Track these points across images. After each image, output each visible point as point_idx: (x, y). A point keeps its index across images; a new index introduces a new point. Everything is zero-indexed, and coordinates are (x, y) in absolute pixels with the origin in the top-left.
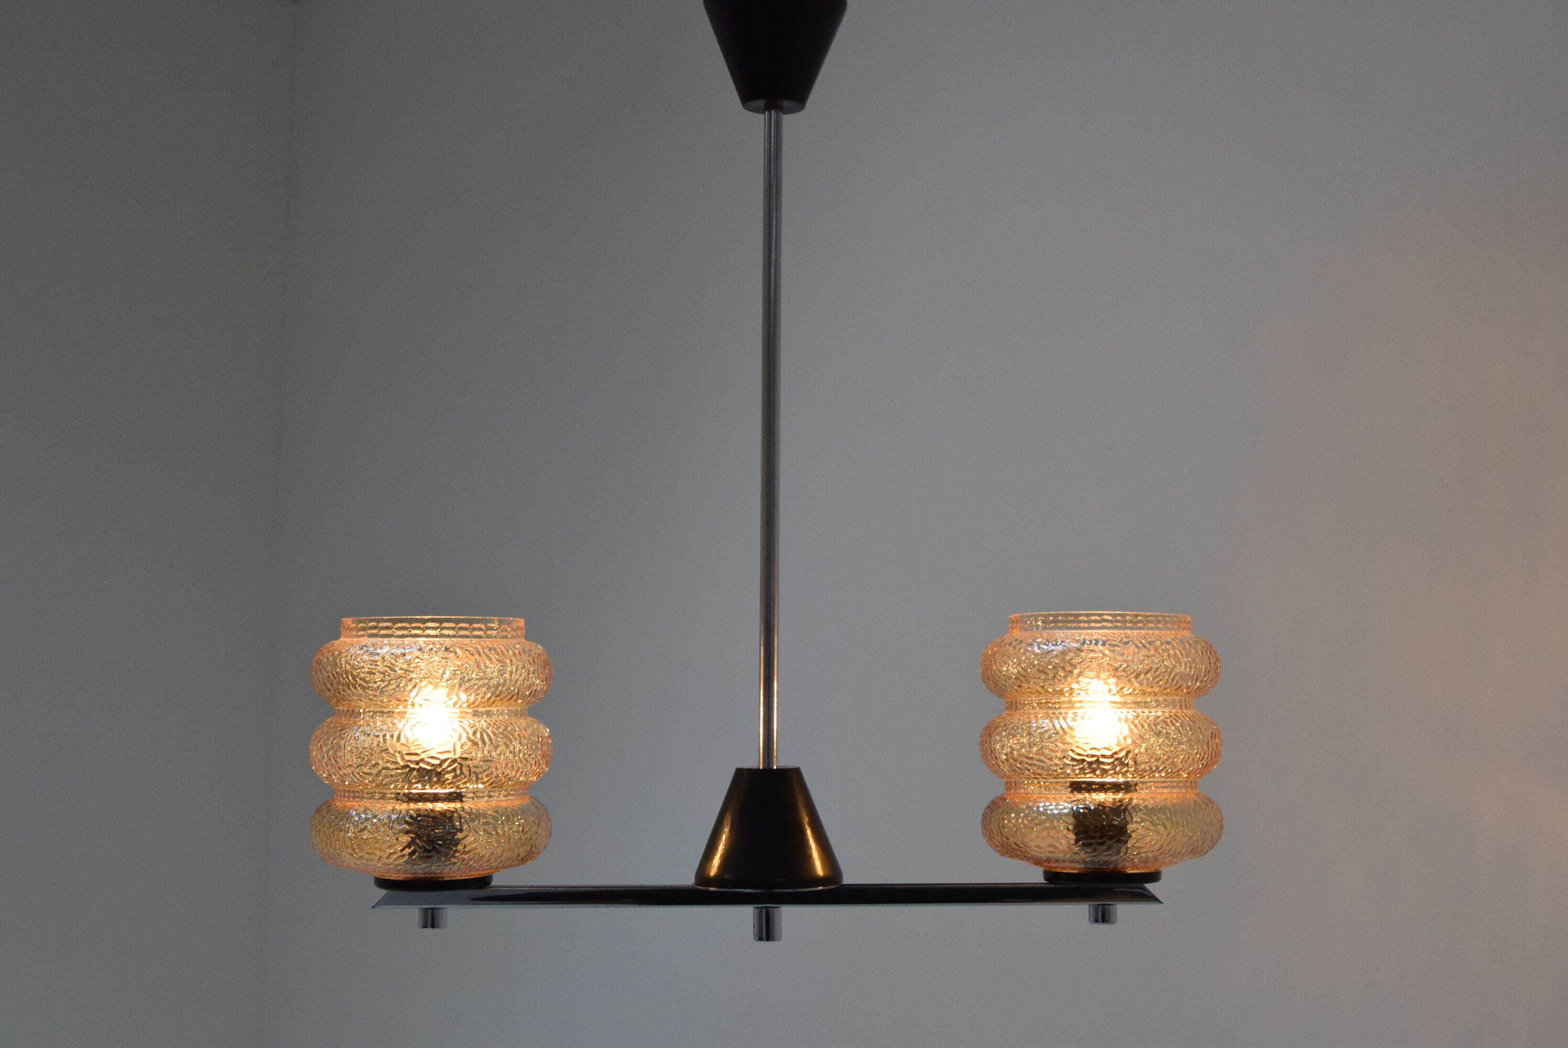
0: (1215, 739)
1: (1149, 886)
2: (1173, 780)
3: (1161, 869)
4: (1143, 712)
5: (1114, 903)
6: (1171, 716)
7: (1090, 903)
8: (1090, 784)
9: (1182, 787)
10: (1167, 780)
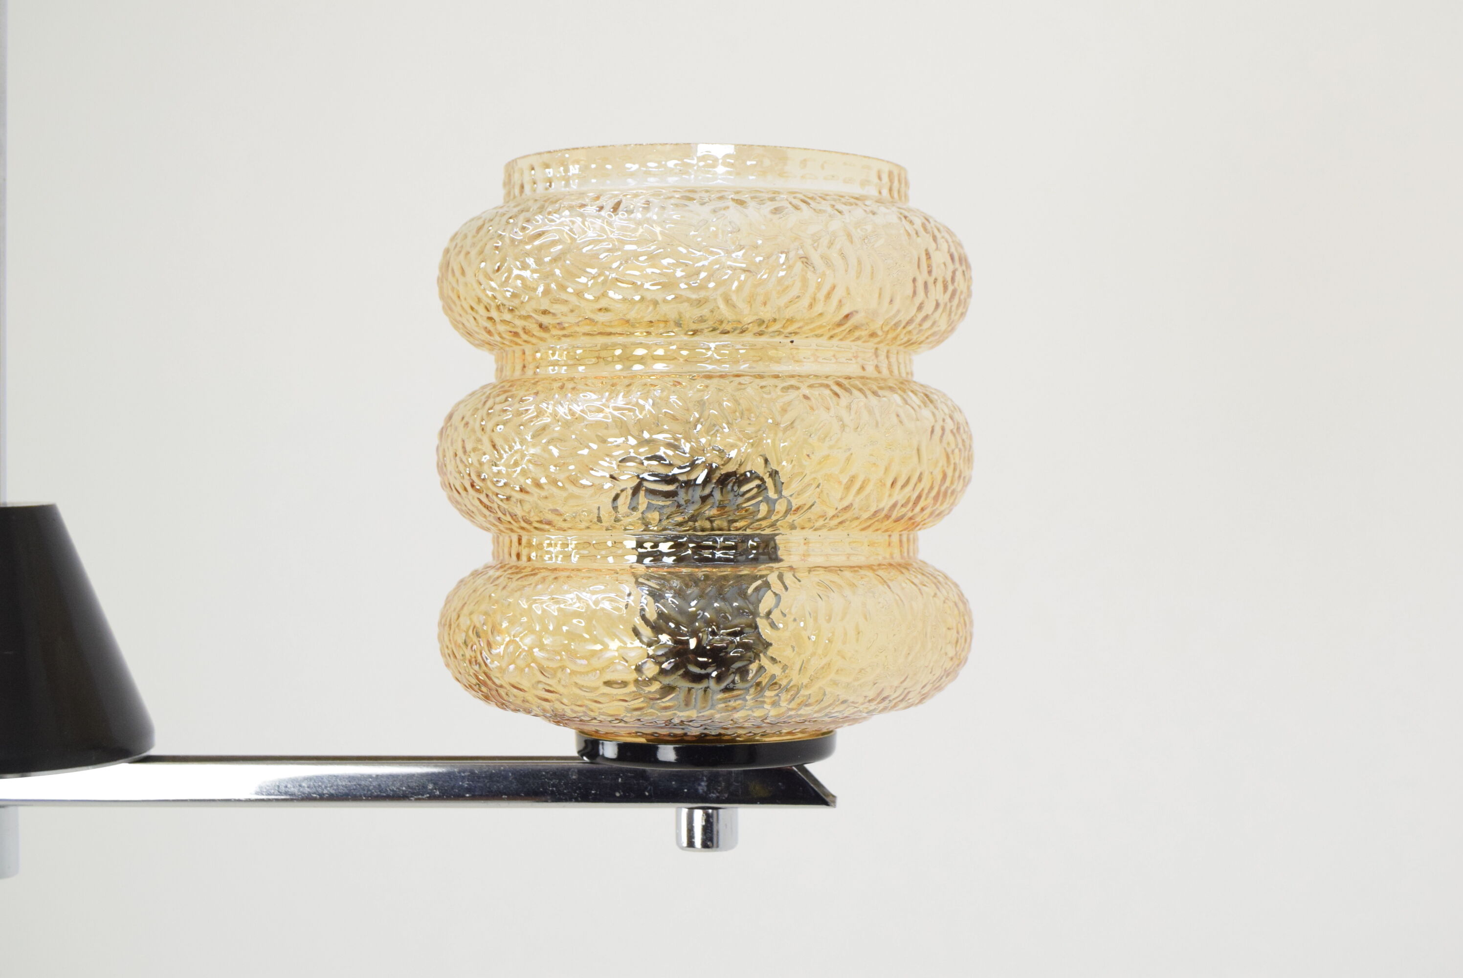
0: (941, 439)
2: (834, 532)
3: (835, 731)
4: (759, 377)
5: (734, 806)
6: (827, 386)
7: (679, 805)
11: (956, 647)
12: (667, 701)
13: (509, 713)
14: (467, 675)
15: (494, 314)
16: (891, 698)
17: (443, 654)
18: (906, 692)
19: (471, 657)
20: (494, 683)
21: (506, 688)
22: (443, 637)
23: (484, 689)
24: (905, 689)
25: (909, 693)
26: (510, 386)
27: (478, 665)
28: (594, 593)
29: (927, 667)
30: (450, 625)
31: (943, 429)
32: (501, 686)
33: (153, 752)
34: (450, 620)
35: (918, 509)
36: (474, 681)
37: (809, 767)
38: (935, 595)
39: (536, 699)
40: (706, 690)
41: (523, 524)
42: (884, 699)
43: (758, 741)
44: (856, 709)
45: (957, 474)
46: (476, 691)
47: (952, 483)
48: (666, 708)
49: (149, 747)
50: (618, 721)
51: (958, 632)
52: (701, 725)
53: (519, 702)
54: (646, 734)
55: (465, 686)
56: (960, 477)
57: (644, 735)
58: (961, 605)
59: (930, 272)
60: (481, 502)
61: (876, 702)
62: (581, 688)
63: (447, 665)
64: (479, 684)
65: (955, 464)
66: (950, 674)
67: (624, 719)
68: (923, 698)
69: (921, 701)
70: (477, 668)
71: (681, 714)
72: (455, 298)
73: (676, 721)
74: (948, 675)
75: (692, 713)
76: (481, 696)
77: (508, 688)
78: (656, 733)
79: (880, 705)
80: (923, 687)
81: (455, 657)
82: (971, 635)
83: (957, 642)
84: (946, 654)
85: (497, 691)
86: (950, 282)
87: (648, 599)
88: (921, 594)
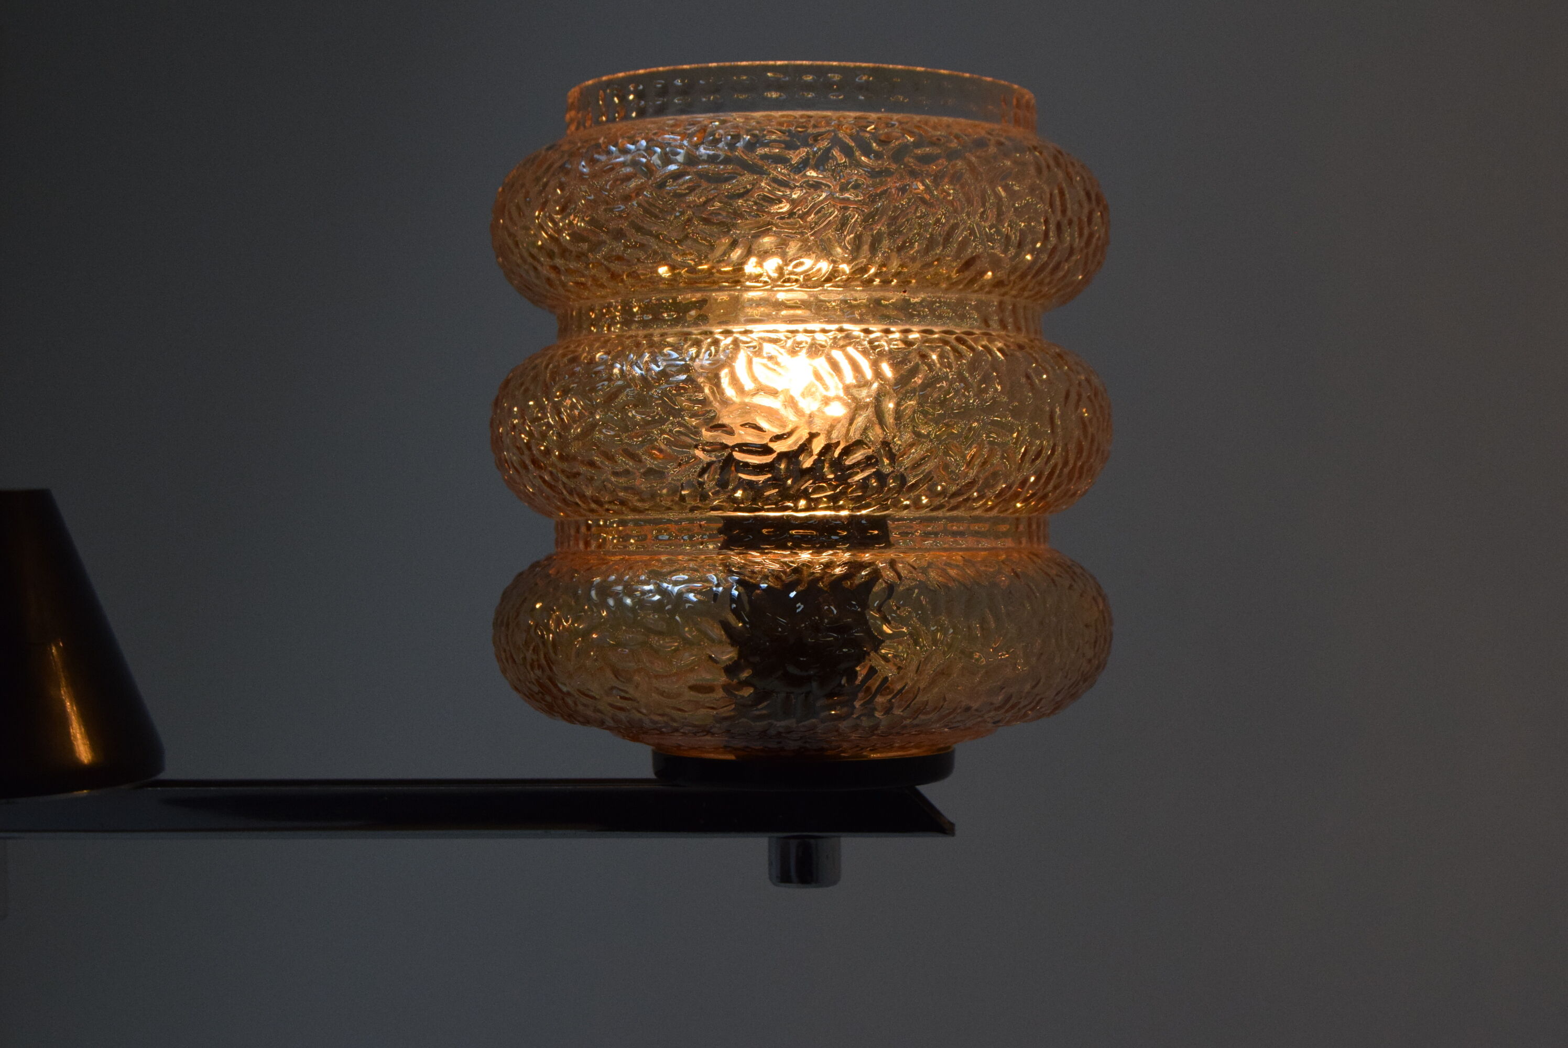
0: (1077, 406)
1: (928, 790)
2: (955, 513)
3: (955, 746)
4: (867, 331)
5: (836, 834)
6: (946, 343)
7: (772, 834)
8: (783, 525)
9: (1005, 535)
10: (939, 513)
11: (1095, 646)
12: (762, 709)
13: (578, 727)
14: (527, 683)
15: (559, 262)
16: (1021, 705)
17: (499, 659)
18: (1038, 698)
19: (532, 660)
20: (560, 690)
21: (574, 696)
22: (500, 639)
23: (548, 698)
24: (1037, 695)
25: (1041, 699)
26: (576, 347)
27: (541, 670)
28: (676, 583)
29: (1062, 670)
30: (508, 625)
31: (1079, 395)
32: (569, 694)
33: (163, 776)
34: (508, 618)
35: (1050, 487)
36: (536, 689)
37: (924, 789)
38: (1071, 587)
39: (609, 708)
40: (808, 694)
41: (593, 506)
42: (1013, 707)
43: (866, 756)
44: (979, 719)
45: (1094, 449)
46: (537, 701)
47: (1089, 456)
48: (761, 718)
49: (160, 769)
50: (705, 733)
51: (1097, 630)
52: (801, 738)
53: (589, 713)
54: (736, 749)
55: (525, 695)
56: (1098, 450)
57: (733, 750)
58: (1100, 600)
59: (1064, 212)
60: (544, 481)
61: (1003, 710)
62: (662, 693)
63: (504, 671)
64: (542, 693)
65: (1093, 435)
66: (1087, 679)
67: (712, 731)
68: (1058, 707)
69: (1052, 712)
70: (539, 672)
71: (779, 724)
72: (512, 246)
73: (773, 732)
74: (1085, 681)
75: (791, 722)
76: (544, 706)
77: (577, 696)
78: (747, 747)
79: (1007, 715)
80: (1057, 694)
81: (514, 661)
82: (1111, 635)
83: (1095, 642)
84: (1084, 655)
85: (563, 699)
86: (1086, 224)
87: (740, 590)
88: (1056, 585)
